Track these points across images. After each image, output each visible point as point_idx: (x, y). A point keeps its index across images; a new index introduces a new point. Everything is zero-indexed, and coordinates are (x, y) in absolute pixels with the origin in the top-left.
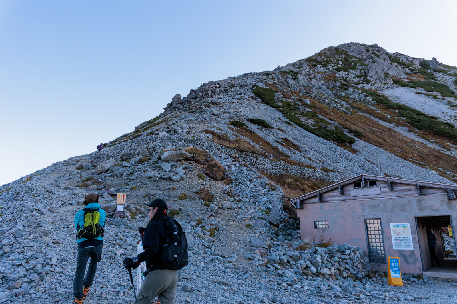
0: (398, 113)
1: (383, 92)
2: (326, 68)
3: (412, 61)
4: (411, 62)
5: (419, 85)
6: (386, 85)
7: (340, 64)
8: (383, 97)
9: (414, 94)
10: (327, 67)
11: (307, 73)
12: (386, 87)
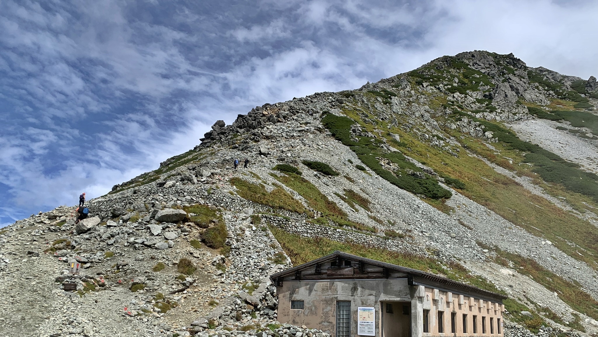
0: (525, 157)
1: (511, 125)
2: (435, 87)
3: (561, 80)
4: (560, 82)
5: (564, 117)
6: (517, 115)
7: (455, 82)
8: (509, 133)
9: (555, 130)
10: (437, 86)
11: (406, 93)
12: (516, 117)
